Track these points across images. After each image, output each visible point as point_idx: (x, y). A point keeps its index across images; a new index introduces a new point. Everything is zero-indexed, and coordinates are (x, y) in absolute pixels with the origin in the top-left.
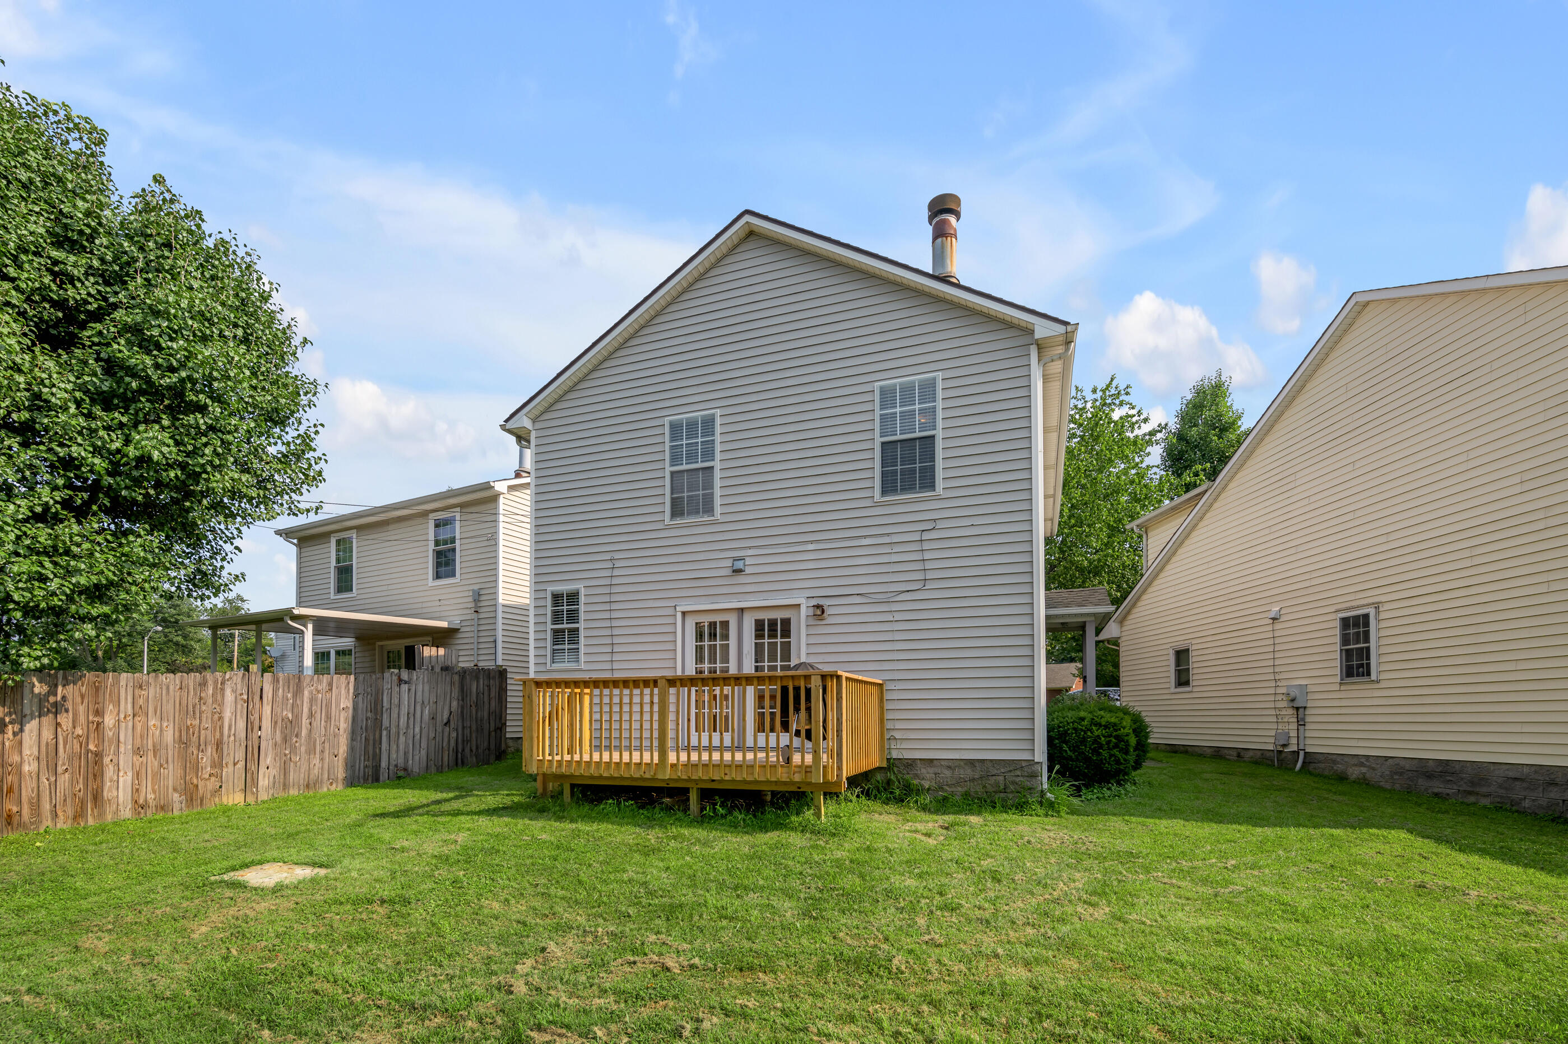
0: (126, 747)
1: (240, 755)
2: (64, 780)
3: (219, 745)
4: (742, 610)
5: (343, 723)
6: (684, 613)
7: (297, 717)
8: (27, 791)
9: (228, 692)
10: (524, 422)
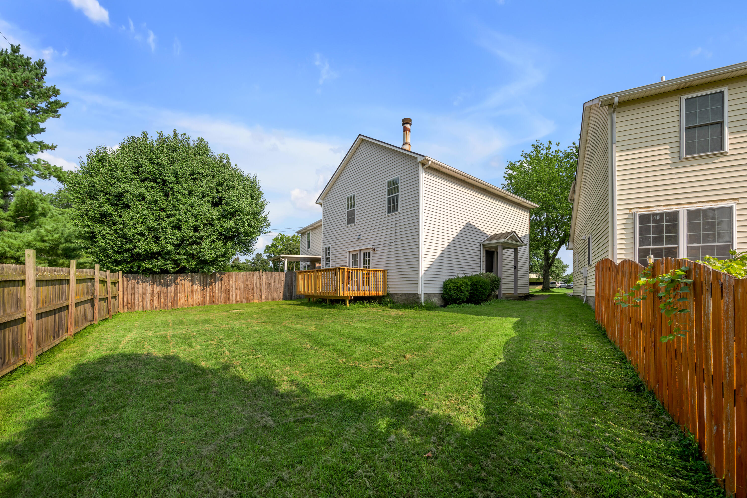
0: (234, 288)
1: (258, 291)
2: (223, 294)
3: (253, 289)
4: (360, 250)
5: (282, 284)
6: (349, 252)
7: (271, 282)
8: (216, 297)
9: (255, 277)
10: (320, 201)
